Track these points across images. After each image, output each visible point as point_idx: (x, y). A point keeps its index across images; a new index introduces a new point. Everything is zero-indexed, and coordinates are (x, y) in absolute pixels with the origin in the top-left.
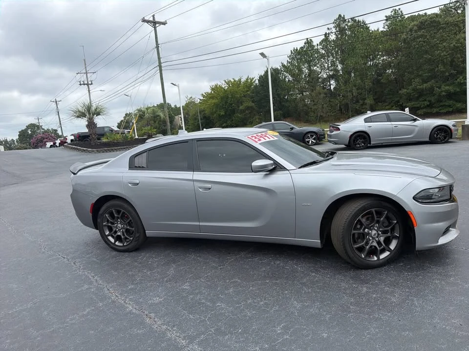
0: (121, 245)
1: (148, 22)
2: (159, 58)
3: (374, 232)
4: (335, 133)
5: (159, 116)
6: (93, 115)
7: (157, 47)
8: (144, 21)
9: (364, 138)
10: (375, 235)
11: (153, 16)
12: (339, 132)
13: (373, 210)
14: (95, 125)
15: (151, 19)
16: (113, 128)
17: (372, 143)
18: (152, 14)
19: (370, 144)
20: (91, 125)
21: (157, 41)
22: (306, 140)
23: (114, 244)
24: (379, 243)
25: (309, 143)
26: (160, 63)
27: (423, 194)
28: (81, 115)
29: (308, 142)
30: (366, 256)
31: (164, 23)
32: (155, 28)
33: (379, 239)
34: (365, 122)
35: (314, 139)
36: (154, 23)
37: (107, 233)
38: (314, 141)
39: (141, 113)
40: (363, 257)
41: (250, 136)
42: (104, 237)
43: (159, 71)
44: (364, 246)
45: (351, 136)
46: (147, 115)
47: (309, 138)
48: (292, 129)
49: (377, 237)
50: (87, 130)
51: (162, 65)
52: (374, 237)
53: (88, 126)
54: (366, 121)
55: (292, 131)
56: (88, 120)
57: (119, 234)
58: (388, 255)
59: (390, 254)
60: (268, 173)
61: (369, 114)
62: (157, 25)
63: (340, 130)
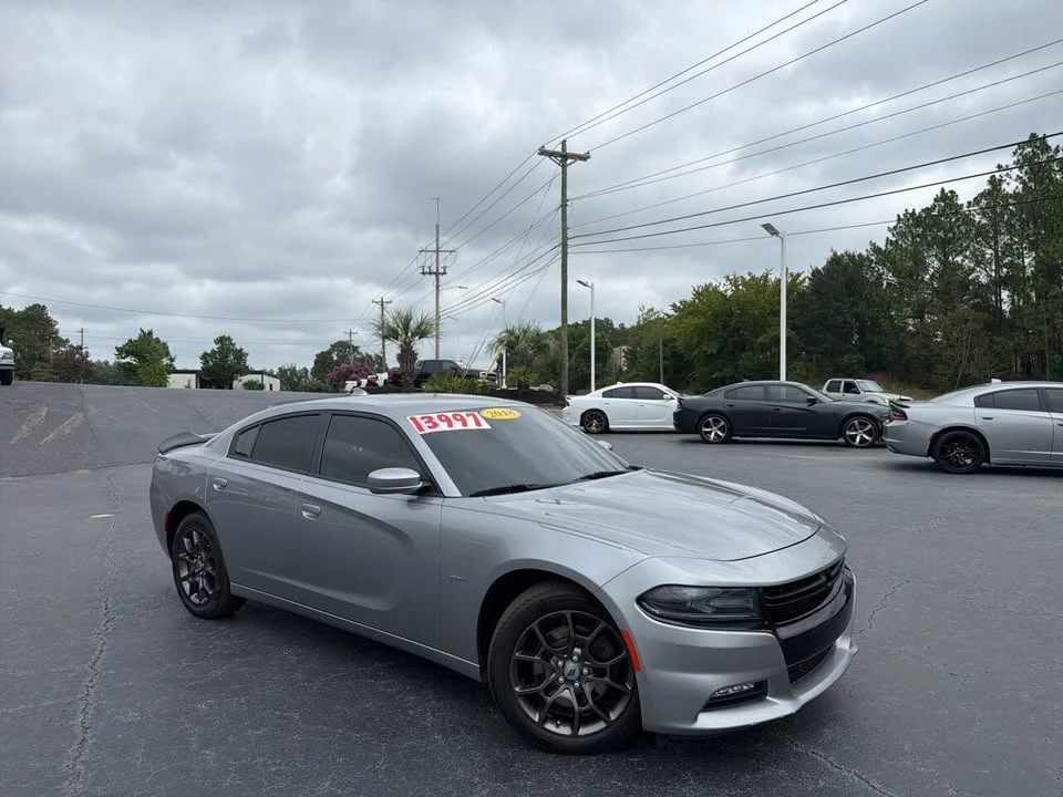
0: (197, 601)
1: (551, 154)
2: (565, 229)
3: (570, 666)
4: (894, 423)
5: (546, 346)
6: (414, 335)
7: (564, 206)
8: (543, 152)
9: (972, 445)
10: (572, 672)
11: (564, 143)
12: (904, 422)
13: (568, 613)
14: (414, 355)
15: (559, 149)
16: (459, 364)
17: (992, 459)
18: (563, 138)
19: (988, 460)
20: (407, 355)
21: (564, 194)
22: (848, 433)
23: (189, 598)
24: (580, 695)
25: (854, 440)
26: (565, 239)
27: (660, 595)
28: (389, 334)
29: (853, 438)
30: (544, 720)
31: (584, 158)
32: (564, 167)
33: (583, 685)
34: (977, 406)
35: (869, 433)
36: (564, 157)
37: (184, 573)
38: (867, 438)
39: (512, 338)
40: (537, 719)
41: (418, 417)
42: (178, 580)
43: (560, 256)
44: (542, 694)
45: (936, 437)
46: (522, 344)
47: (856, 430)
48: (813, 401)
49: (579, 679)
50: (398, 365)
51: (569, 242)
52: (571, 678)
53: (400, 358)
54: (980, 402)
55: (810, 408)
56: (401, 346)
57: (197, 579)
58: (601, 731)
59: (605, 728)
60: (415, 497)
61: (996, 385)
62: (569, 161)
63: (906, 419)
